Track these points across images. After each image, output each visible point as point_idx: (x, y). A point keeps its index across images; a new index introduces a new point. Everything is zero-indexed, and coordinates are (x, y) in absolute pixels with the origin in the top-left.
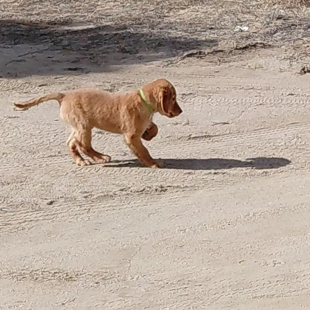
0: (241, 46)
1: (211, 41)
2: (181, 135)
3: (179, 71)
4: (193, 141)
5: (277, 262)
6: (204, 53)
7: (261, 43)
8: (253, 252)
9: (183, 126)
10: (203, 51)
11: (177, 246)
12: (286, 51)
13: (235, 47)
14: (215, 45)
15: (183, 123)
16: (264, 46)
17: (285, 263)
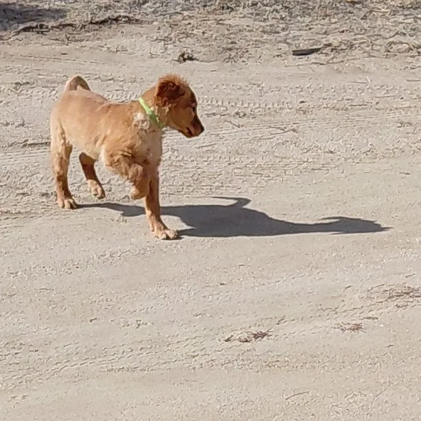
0: (97, 20)
1: (58, 11)
2: (13, 140)
3: (11, 50)
4: (30, 148)
5: (141, 323)
6: (47, 27)
7: (125, 17)
8: (109, 308)
9: (16, 127)
10: (45, 23)
11: (5, 295)
12: (159, 28)
13: (89, 19)
14: (62, 17)
15: (16, 124)
16: (129, 21)
17: (153, 324)
